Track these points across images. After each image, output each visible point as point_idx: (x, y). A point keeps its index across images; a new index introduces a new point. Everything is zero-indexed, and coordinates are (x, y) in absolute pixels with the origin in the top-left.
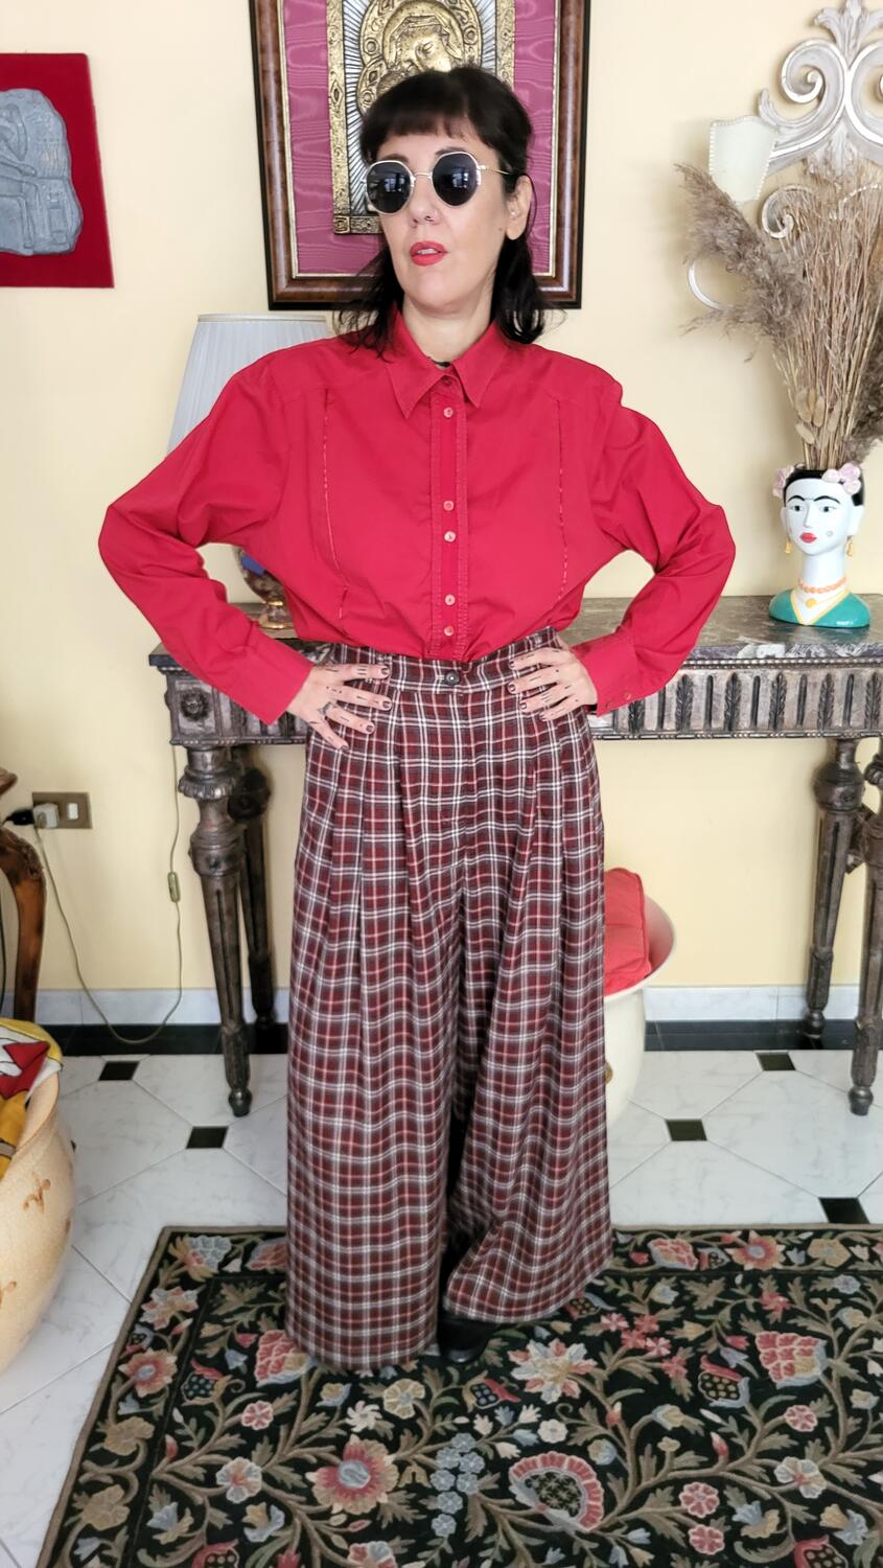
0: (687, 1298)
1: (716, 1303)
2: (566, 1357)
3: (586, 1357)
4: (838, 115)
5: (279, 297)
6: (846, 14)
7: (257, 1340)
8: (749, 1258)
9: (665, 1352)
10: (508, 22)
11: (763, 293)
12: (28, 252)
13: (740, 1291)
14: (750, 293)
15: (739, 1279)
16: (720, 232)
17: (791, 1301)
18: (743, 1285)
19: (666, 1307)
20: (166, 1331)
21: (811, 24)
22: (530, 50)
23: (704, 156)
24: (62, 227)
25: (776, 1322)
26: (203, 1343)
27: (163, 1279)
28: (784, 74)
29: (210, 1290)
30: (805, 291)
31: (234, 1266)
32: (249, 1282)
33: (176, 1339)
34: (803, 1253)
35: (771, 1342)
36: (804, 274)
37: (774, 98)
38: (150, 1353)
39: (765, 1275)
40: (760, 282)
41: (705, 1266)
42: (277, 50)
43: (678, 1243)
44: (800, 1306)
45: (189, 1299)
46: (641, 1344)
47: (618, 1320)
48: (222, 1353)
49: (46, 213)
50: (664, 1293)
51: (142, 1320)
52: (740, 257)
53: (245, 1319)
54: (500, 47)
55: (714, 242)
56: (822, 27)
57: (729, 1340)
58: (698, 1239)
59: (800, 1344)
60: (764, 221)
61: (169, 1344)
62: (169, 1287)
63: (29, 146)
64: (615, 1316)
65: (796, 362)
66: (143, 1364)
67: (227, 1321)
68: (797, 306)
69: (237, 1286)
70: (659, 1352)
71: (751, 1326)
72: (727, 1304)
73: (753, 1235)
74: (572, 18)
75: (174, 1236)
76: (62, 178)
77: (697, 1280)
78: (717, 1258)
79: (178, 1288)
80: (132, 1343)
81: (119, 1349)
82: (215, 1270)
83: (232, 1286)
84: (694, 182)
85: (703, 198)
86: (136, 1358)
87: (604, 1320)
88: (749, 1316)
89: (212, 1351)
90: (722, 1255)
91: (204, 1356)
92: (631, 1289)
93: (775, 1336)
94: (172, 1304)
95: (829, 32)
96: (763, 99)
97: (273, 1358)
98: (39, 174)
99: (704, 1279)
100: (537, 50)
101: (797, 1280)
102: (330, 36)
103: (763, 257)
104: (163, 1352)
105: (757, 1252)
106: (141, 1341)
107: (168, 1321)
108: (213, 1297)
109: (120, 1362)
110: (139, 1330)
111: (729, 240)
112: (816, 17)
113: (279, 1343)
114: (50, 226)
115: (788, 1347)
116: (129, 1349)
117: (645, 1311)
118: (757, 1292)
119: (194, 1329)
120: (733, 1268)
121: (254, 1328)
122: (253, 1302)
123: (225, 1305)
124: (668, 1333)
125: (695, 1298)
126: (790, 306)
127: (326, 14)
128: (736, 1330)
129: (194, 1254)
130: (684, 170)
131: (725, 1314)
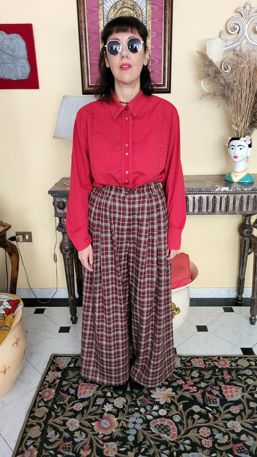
0: (202, 375)
1: (210, 377)
2: (167, 392)
3: (172, 392)
4: (244, 37)
5: (85, 91)
6: (246, 9)
7: (78, 386)
8: (220, 365)
9: (195, 390)
10: (150, 13)
11: (222, 88)
12: (15, 79)
13: (217, 374)
14: (218, 87)
15: (217, 370)
16: (210, 70)
17: (232, 377)
18: (218, 372)
19: (196, 378)
20: (52, 383)
21: (236, 12)
22: (156, 20)
23: (205, 49)
24: (25, 72)
25: (228, 383)
26: (63, 386)
27: (51, 368)
28: (228, 26)
29: (65, 372)
30: (234, 87)
31: (72, 365)
32: (76, 370)
33: (55, 385)
34: (236, 363)
35: (226, 388)
36: (234, 82)
37: (225, 33)
38: (48, 389)
39: (225, 369)
40: (221, 85)
41: (207, 367)
42: (85, 22)
43: (199, 360)
44: (235, 378)
45: (59, 374)
46: (189, 388)
47: (182, 381)
48: (68, 389)
49: (20, 68)
50: (195, 374)
51: (45, 380)
52: (216, 77)
53: (75, 380)
54: (147, 20)
55: (208, 73)
56: (239, 12)
57: (214, 387)
58: (205, 359)
59: (234, 389)
60: (223, 67)
61: (53, 387)
62: (53, 371)
63: (16, 49)
64: (181, 380)
65: (232, 107)
66: (46, 392)
67: (69, 380)
68: (232, 91)
69: (73, 371)
70: (194, 390)
71: (220, 383)
72: (214, 377)
73: (221, 358)
74: (168, 11)
75: (55, 356)
76: (25, 58)
77: (205, 370)
78: (211, 364)
79: (56, 371)
80: (43, 386)
81: (39, 388)
82: (66, 366)
83: (71, 371)
84: (202, 56)
85: (205, 61)
86: (44, 391)
87: (178, 381)
88: (220, 380)
89: (65, 389)
90: (212, 364)
91: (63, 390)
92: (186, 373)
93: (227, 386)
94: (54, 376)
95: (241, 14)
96: (222, 33)
97: (83, 391)
98: (19, 57)
99: (207, 370)
100: (158, 20)
101: (234, 371)
102: (99, 17)
103: (222, 77)
104: (52, 389)
105: (222, 363)
106: (45, 386)
107: (53, 380)
108: (66, 374)
109: (39, 392)
110: (45, 383)
111: (212, 73)
112: (237, 10)
113: (84, 387)
114: (22, 72)
115: (231, 390)
116: (42, 388)
117: (190, 379)
118: (222, 374)
119: (60, 383)
120: (215, 367)
121: (77, 382)
122: (77, 375)
123: (69, 376)
124: (196, 385)
125: (204, 376)
126: (230, 91)
127: (98, 12)
128: (216, 385)
129: (60, 362)
130: (200, 53)
131: (213, 380)
